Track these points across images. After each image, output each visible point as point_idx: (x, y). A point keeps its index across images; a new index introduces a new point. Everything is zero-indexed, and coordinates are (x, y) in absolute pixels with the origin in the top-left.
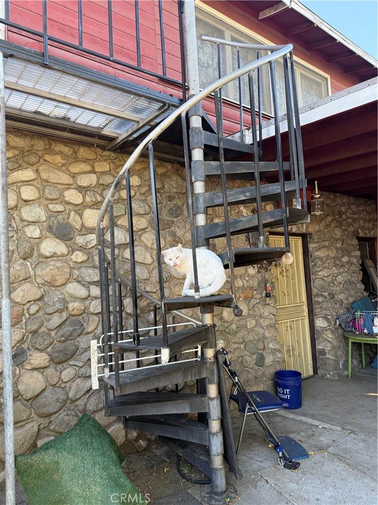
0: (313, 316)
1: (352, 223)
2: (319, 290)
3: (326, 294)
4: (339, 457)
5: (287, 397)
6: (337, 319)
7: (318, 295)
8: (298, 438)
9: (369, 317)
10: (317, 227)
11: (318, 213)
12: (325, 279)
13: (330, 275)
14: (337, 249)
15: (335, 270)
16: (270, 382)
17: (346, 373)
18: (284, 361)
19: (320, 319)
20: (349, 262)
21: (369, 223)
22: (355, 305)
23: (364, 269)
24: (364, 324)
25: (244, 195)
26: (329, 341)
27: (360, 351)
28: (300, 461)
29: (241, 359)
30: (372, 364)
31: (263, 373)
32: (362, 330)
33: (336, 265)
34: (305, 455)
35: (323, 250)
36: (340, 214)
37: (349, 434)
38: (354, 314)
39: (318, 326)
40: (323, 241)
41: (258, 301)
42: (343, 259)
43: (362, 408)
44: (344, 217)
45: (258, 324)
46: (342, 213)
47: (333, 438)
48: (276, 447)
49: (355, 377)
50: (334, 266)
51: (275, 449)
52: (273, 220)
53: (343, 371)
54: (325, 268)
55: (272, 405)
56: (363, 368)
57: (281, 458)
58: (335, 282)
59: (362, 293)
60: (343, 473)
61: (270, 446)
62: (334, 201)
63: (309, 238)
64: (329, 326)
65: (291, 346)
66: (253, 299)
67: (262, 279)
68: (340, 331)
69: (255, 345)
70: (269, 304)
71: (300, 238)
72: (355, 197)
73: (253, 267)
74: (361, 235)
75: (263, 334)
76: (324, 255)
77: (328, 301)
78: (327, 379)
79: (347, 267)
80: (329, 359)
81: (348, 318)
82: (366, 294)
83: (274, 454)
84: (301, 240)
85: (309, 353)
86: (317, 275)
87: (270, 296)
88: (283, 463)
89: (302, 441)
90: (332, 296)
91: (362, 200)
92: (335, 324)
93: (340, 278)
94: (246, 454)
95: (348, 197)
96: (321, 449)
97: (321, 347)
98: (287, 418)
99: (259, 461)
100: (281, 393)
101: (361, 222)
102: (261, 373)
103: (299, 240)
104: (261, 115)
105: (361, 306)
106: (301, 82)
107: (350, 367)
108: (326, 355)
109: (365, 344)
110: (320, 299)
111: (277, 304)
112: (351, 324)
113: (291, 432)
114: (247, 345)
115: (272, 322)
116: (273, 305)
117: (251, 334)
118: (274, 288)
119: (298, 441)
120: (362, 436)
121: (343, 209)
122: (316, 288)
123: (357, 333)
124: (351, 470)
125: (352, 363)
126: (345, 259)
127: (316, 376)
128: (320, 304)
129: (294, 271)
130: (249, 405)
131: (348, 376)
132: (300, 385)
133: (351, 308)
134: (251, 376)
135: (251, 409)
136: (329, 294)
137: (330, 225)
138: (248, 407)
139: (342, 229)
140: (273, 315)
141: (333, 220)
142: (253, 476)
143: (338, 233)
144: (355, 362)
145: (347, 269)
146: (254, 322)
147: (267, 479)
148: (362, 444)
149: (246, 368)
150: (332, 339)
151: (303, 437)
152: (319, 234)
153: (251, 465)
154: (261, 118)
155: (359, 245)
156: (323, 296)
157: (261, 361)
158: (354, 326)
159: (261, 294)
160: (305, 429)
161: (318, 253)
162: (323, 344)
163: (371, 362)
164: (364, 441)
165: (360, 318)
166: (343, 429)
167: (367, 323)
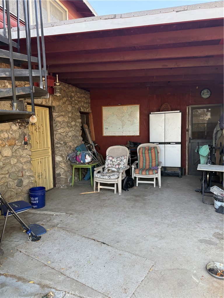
0: (55, 155)
1: (78, 104)
2: (58, 140)
3: (62, 142)
4: (63, 228)
5: (37, 202)
6: (68, 156)
7: (57, 143)
8: (41, 223)
9: (84, 155)
10: (58, 103)
11: (58, 95)
12: (62, 134)
13: (65, 132)
14: (69, 117)
15: (67, 129)
16: (26, 195)
17: (71, 184)
18: (36, 182)
19: (58, 156)
20: (75, 125)
21: (86, 104)
22: (77, 148)
23: (83, 129)
24: (81, 158)
25: (5, 74)
26: (63, 168)
27: (79, 172)
28: (42, 235)
29: (6, 183)
30: (84, 178)
31: (22, 190)
32: (80, 161)
33: (68, 126)
34: (45, 231)
35: (61, 117)
36: (71, 97)
37: (70, 215)
38: (77, 153)
39: (57, 160)
40: (61, 112)
41: (19, 147)
42: (72, 123)
43: (77, 201)
44: (73, 99)
45: (19, 161)
46: (72, 97)
47: (61, 219)
48: (27, 231)
49: (76, 186)
50: (67, 127)
51: (26, 233)
52: (24, 93)
53: (70, 184)
54: (62, 127)
55: (25, 208)
56: (80, 180)
57: (30, 236)
58: (68, 136)
59: (81, 142)
60: (64, 236)
61: (24, 231)
62: (68, 89)
63: (53, 109)
64: (63, 160)
65: (40, 173)
66: (16, 146)
67: (22, 133)
68: (69, 162)
69: (16, 174)
70: (26, 149)
71: (48, 108)
72: (79, 88)
73: (16, 125)
74: (82, 110)
75: (22, 167)
76: (62, 120)
77: (63, 147)
78: (61, 189)
79: (74, 127)
80: (62, 178)
81: (73, 155)
82: (83, 142)
83: (26, 236)
84: (48, 110)
85: (51, 175)
86: (58, 131)
87: (27, 144)
88: (31, 239)
89: (43, 225)
90: (65, 143)
91: (83, 91)
92: (66, 159)
93: (70, 134)
94: (8, 239)
95: (76, 88)
96: (54, 226)
97: (58, 172)
98: (36, 214)
99: (15, 242)
100: (33, 201)
101: (82, 103)
102: (20, 190)
103: (47, 110)
104: (19, 20)
105: (80, 149)
106: (50, 8)
107: (73, 181)
108: (61, 176)
109: (81, 168)
110: (59, 146)
111: (33, 148)
112: (75, 158)
113: (37, 221)
114: (11, 175)
115: (28, 159)
116: (29, 149)
117: (13, 168)
118: (30, 139)
119: (41, 225)
120: (76, 215)
121: (73, 94)
122: (56, 139)
123: (78, 163)
124: (68, 233)
125: (74, 178)
126: (73, 123)
127: (55, 188)
128: (58, 148)
129: (44, 129)
130: (9, 210)
131: (72, 186)
132: (44, 194)
133: (75, 150)
134: (13, 193)
135: (11, 212)
136: (64, 143)
137: (65, 103)
138: (8, 211)
139: (72, 106)
140: (29, 155)
141: (67, 100)
142: (12, 251)
143: (70, 108)
144: (76, 178)
145: (74, 129)
146: (16, 160)
147: (21, 250)
148: (75, 219)
149: (9, 189)
150: (64, 167)
151: (44, 222)
152: (59, 107)
153: (11, 245)
154: (19, 22)
155: (81, 116)
156: (60, 143)
157: (20, 183)
158: (76, 160)
159: (21, 142)
160: (46, 217)
161: (58, 119)
162: (59, 170)
163: (84, 177)
164: (76, 217)
165: (79, 155)
166: (66, 213)
167: (82, 157)
